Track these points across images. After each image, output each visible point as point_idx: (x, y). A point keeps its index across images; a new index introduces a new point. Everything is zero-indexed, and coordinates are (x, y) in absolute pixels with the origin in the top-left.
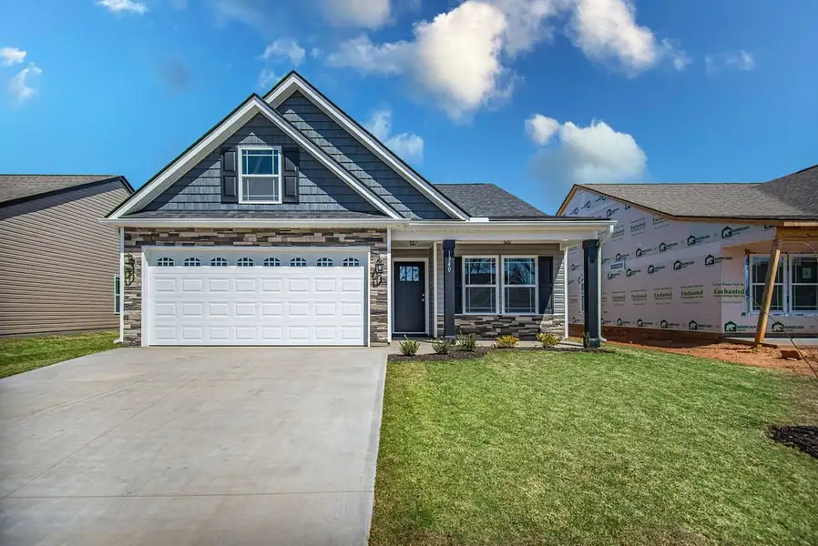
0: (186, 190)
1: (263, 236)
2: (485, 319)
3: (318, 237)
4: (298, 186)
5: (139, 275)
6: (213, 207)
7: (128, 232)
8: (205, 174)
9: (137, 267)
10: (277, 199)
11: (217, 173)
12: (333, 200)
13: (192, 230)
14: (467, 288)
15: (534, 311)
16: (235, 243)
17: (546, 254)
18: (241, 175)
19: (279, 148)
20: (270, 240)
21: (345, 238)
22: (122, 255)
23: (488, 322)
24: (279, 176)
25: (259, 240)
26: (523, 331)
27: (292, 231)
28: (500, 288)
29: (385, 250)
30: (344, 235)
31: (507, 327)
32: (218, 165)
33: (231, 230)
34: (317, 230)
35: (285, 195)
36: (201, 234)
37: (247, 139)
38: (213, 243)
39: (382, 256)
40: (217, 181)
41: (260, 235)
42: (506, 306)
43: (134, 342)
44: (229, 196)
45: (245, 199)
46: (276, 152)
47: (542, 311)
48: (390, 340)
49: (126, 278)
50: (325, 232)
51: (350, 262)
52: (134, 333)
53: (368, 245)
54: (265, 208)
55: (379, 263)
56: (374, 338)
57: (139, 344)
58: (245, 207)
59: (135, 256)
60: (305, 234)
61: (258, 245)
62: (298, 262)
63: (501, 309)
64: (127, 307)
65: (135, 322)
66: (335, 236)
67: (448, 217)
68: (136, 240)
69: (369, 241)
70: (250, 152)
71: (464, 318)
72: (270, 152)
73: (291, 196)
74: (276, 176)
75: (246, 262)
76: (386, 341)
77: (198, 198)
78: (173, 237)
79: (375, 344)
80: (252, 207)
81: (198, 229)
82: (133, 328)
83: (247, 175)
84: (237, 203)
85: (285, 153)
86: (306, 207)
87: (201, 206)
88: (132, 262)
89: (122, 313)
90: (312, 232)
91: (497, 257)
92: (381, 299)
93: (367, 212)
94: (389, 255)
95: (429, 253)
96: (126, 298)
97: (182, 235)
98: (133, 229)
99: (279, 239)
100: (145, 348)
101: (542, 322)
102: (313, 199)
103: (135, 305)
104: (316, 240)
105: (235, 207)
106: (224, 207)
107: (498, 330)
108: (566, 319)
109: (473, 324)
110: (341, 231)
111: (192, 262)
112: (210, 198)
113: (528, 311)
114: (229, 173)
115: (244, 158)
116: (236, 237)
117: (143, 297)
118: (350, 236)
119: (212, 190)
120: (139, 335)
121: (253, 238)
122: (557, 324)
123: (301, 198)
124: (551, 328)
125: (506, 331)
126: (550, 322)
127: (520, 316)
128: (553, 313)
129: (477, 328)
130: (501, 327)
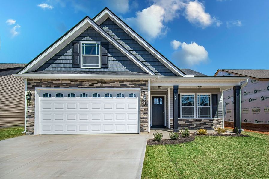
0: (56, 62)
1: (92, 83)
2: (190, 120)
3: (117, 84)
4: (108, 60)
5: (34, 101)
6: (69, 69)
7: (29, 81)
8: (65, 54)
9: (32, 97)
10: (98, 66)
11: (71, 54)
12: (124, 67)
13: (58, 80)
14: (182, 107)
15: (210, 117)
16: (78, 86)
17: (215, 93)
18: (82, 55)
19: (99, 43)
20: (95, 85)
21: (130, 84)
22: (26, 92)
23: (191, 122)
24: (100, 55)
25: (90, 85)
26: (205, 125)
27: (105, 81)
28: (196, 108)
29: (147, 90)
30: (129, 83)
31: (199, 124)
32: (71, 50)
33: (77, 80)
34: (117, 81)
35: (102, 64)
36: (63, 82)
37: (85, 39)
38: (68, 86)
39: (146, 92)
40: (71, 58)
41: (91, 83)
42: (198, 115)
43: (31, 133)
44: (76, 65)
45: (84, 66)
46: (98, 44)
47: (213, 117)
48: (149, 131)
49: (28, 103)
50: (120, 81)
51: (132, 95)
52: (31, 129)
53: (139, 87)
54: (93, 70)
55: (145, 96)
56: (142, 130)
57: (33, 133)
58: (83, 70)
59: (32, 92)
60: (111, 82)
61: (89, 87)
62: (108, 95)
63: (196, 116)
64: (28, 116)
65: (32, 123)
66: (125, 83)
67: (175, 75)
68: (33, 84)
69: (140, 86)
70: (86, 44)
71: (181, 120)
72: (95, 44)
73: (105, 65)
74: (98, 55)
75: (84, 95)
76: (147, 131)
77: (62, 66)
78: (50, 83)
79: (143, 133)
80: (87, 70)
81: (61, 79)
82: (30, 126)
83: (85, 55)
84: (80, 68)
85: (102, 45)
86: (112, 70)
87: (63, 69)
88: (30, 95)
89: (26, 119)
90: (114, 81)
91: (194, 94)
92: (146, 112)
93: (139, 72)
94: (149, 92)
95: (167, 93)
96: (28, 112)
97: (54, 82)
98: (32, 80)
99: (99, 84)
100: (37, 135)
101: (214, 122)
102: (114, 66)
103: (31, 115)
104: (116, 85)
105: (79, 69)
106: (74, 69)
107: (195, 125)
108: (223, 120)
109: (185, 123)
110: (128, 81)
111: (60, 95)
112: (67, 65)
113: (207, 117)
114: (76, 54)
115: (83, 47)
116: (79, 84)
117: (35, 112)
118: (132, 83)
119: (68, 62)
120: (34, 129)
121: (87, 84)
122: (220, 122)
123: (110, 66)
124: (217, 124)
125: (198, 125)
126: (217, 122)
127: (204, 119)
128: (218, 118)
129: (186, 124)
130: (197, 124)
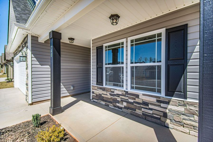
2: (116, 92)
14: (107, 68)
15: (159, 91)
23: (118, 95)
28: (127, 68)
31: (132, 103)
42: (132, 83)
47: (170, 92)
63: (127, 85)
71: (104, 89)
91: (124, 41)
101: (170, 107)
107: (125, 104)
109: (108, 95)
113: (153, 90)
124: (182, 117)
125: (132, 106)
126: (182, 109)
127: (143, 95)
128: (185, 98)
129: (111, 98)
130: (128, 102)
